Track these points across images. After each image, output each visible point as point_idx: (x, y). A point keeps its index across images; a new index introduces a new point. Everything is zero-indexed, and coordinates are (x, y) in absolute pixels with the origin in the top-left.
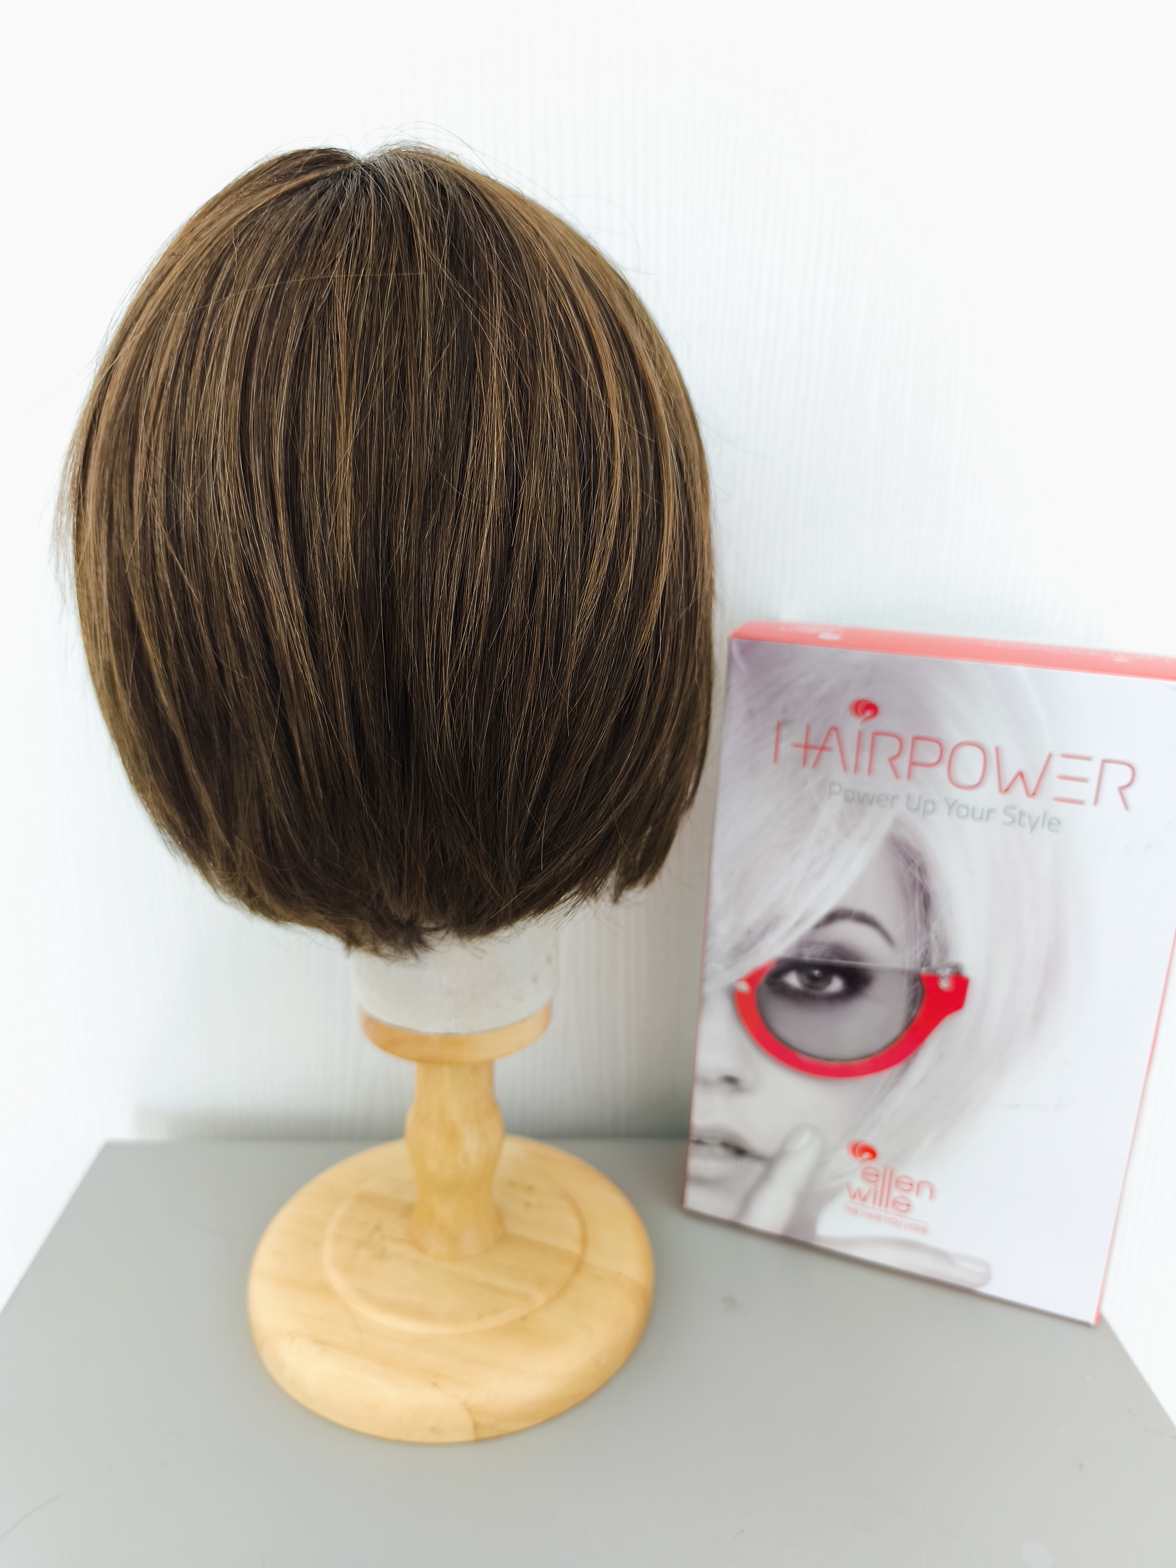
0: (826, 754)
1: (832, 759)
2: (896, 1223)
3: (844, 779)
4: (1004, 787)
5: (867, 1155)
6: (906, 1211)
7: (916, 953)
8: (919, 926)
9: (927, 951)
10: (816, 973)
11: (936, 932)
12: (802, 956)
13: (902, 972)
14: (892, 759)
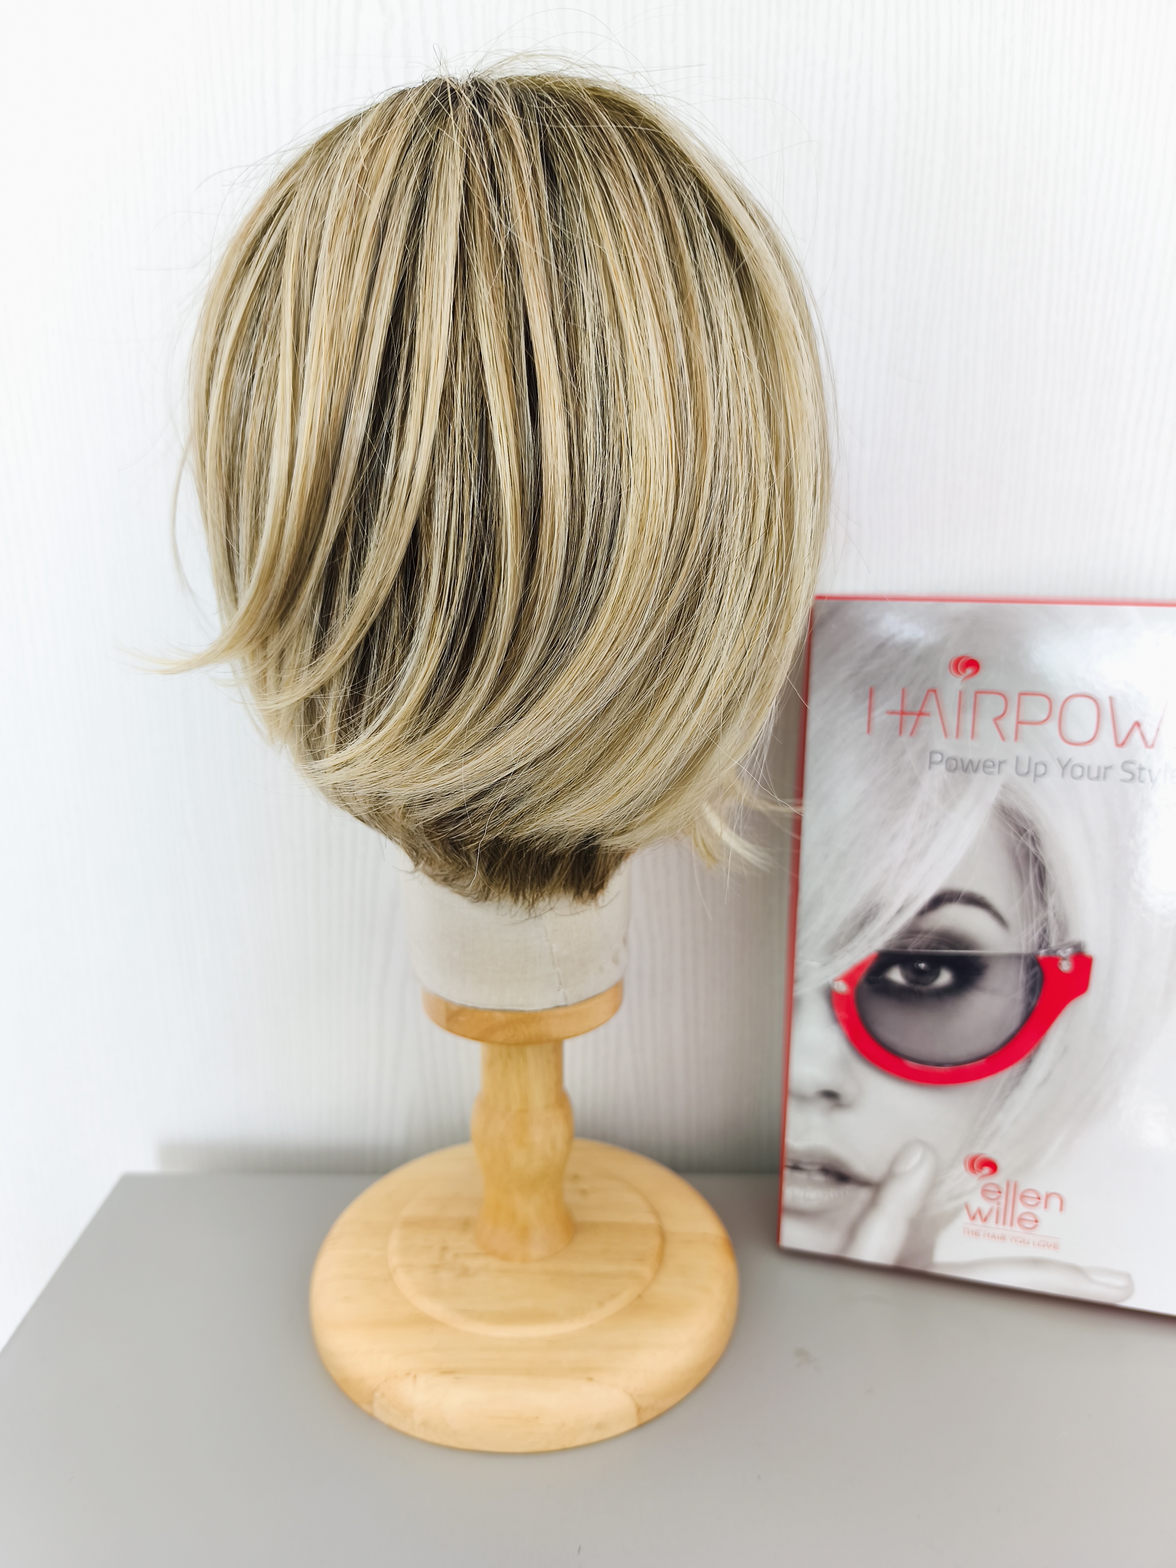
0: (924, 719)
1: (931, 725)
2: (1022, 1241)
3: (944, 746)
4: (1121, 741)
5: (987, 1170)
6: (1034, 1227)
7: (1033, 934)
8: (1034, 903)
9: (1045, 931)
10: (922, 966)
11: (1054, 908)
12: (906, 948)
13: (1018, 957)
14: (996, 720)
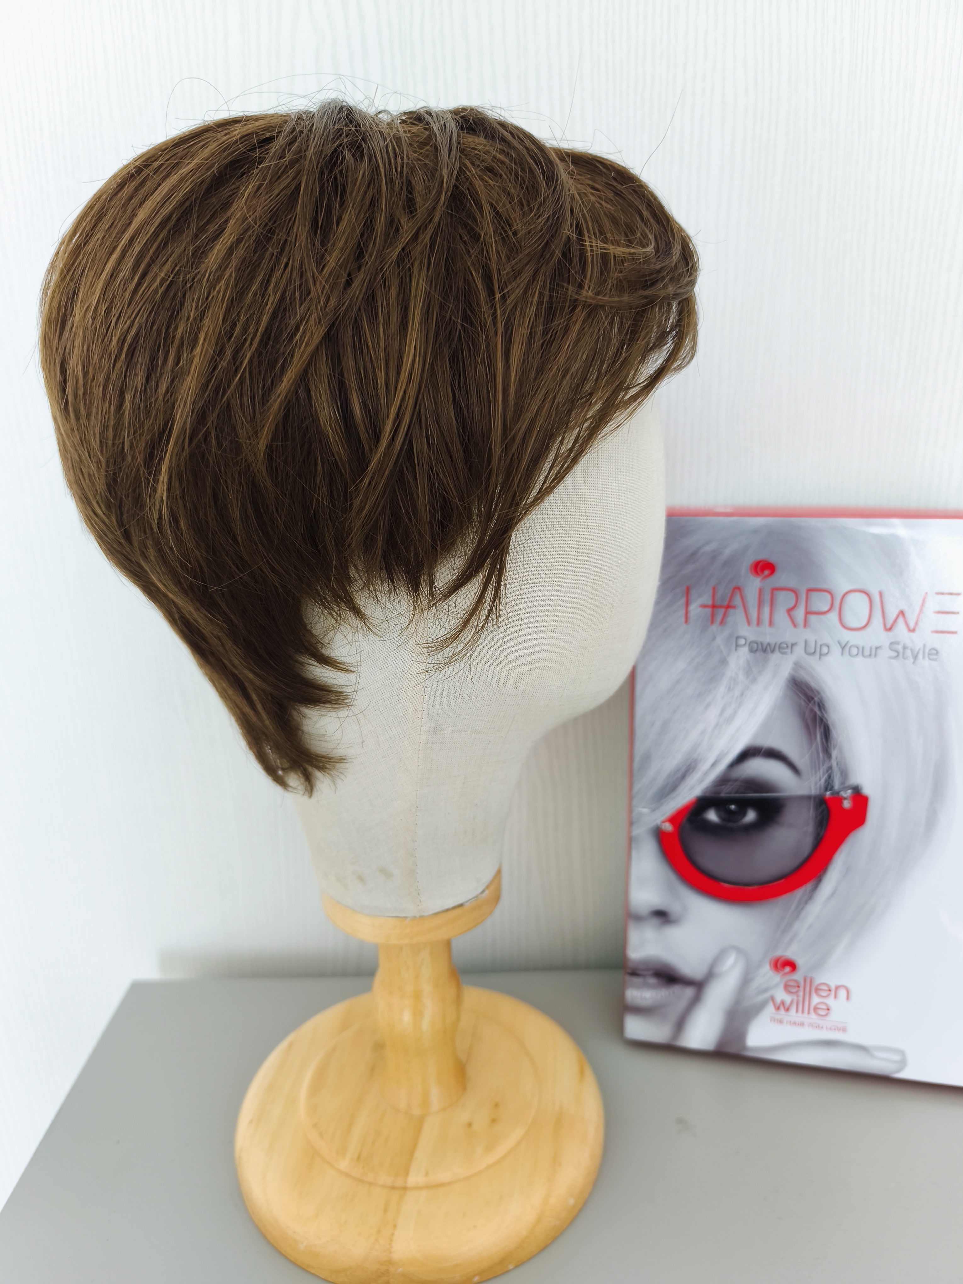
1: (737, 615)
2: (818, 1027)
4: (888, 626)
5: (788, 969)
7: (820, 780)
8: (821, 755)
9: (829, 777)
10: (733, 807)
11: (836, 758)
12: (719, 793)
13: (809, 797)
14: (790, 611)
